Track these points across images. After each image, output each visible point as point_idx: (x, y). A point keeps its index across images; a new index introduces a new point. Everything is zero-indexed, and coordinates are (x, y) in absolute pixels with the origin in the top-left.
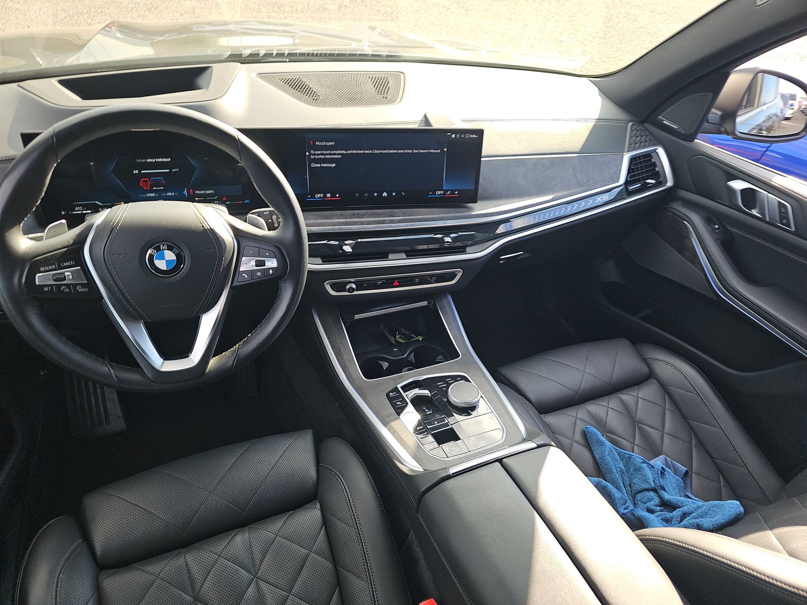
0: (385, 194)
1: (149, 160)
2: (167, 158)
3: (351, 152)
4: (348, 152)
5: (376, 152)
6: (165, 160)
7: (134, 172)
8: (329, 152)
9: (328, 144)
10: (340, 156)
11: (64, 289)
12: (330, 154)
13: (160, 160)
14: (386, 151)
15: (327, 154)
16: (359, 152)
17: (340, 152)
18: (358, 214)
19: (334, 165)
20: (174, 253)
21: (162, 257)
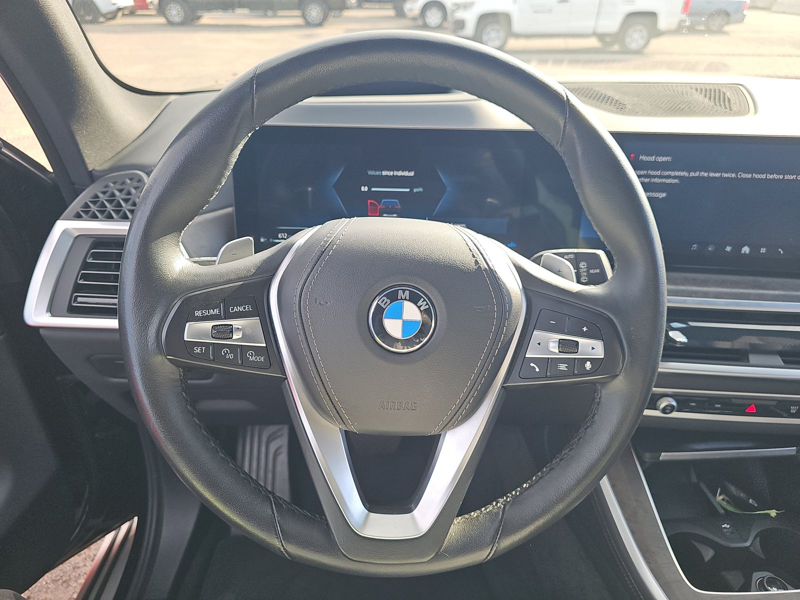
0: (746, 250)
1: (385, 173)
2: (409, 171)
3: (697, 174)
4: (692, 174)
5: (744, 176)
6: (406, 174)
7: (363, 189)
8: (658, 173)
9: (661, 159)
10: (676, 181)
11: (226, 354)
12: (661, 177)
13: (400, 173)
14: (763, 176)
15: (655, 177)
16: (711, 175)
17: (677, 174)
18: (693, 279)
19: (664, 195)
20: (419, 307)
21: (398, 315)
